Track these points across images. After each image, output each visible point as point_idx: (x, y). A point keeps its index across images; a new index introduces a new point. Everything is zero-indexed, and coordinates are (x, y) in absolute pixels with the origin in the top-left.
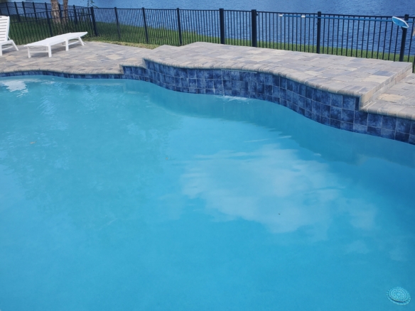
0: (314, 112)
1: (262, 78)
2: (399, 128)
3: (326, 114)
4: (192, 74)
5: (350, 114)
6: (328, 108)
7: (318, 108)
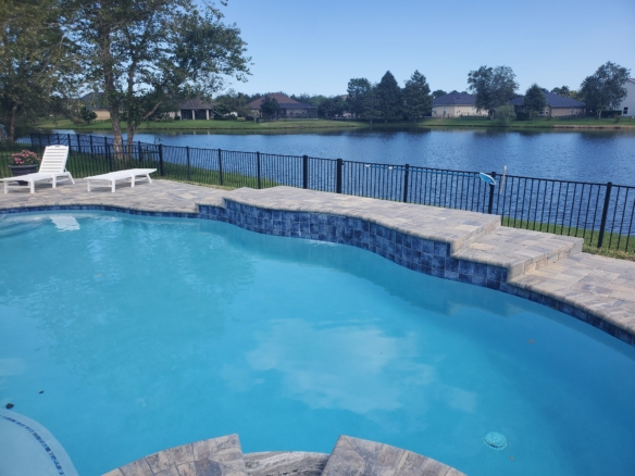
0: (405, 258)
1: (351, 223)
2: (491, 276)
3: (416, 260)
4: (277, 216)
5: (441, 261)
6: (419, 254)
7: (408, 254)
